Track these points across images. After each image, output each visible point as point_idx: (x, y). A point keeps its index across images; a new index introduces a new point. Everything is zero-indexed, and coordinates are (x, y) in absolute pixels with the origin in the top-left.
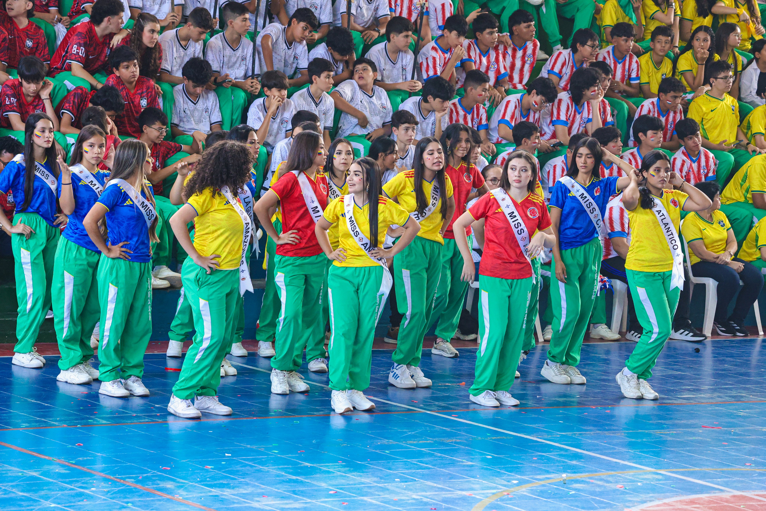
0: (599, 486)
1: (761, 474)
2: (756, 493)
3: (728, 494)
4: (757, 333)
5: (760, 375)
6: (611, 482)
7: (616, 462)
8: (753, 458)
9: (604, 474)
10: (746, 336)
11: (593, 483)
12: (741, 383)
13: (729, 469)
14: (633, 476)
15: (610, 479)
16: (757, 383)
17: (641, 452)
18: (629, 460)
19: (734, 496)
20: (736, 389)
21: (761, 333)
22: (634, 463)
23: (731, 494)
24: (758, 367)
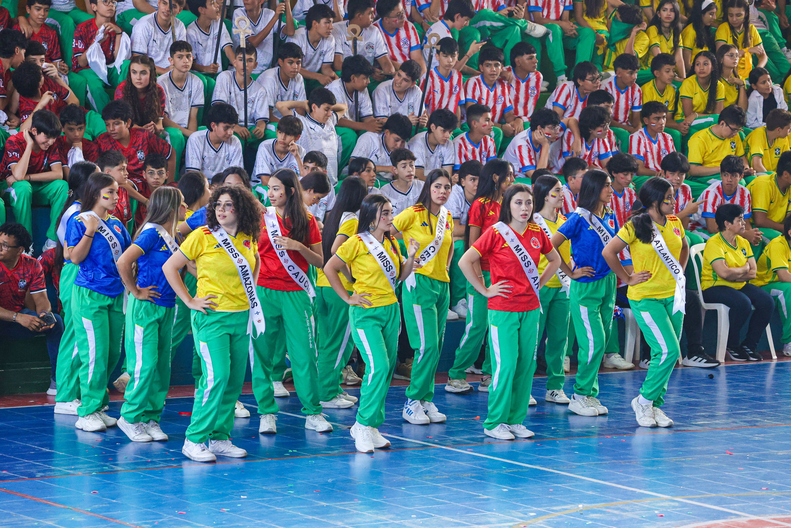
0: (616, 515)
1: (777, 498)
2: (773, 517)
3: (745, 519)
4: (771, 358)
5: (774, 399)
6: (628, 511)
7: (632, 491)
8: (769, 482)
9: (620, 503)
10: (759, 360)
11: (609, 513)
12: (756, 408)
13: (746, 494)
14: (649, 504)
15: (627, 508)
16: (772, 407)
17: (658, 480)
18: (645, 488)
19: (751, 521)
20: (751, 413)
21: (775, 357)
22: (650, 491)
23: (748, 519)
24: (773, 391)
